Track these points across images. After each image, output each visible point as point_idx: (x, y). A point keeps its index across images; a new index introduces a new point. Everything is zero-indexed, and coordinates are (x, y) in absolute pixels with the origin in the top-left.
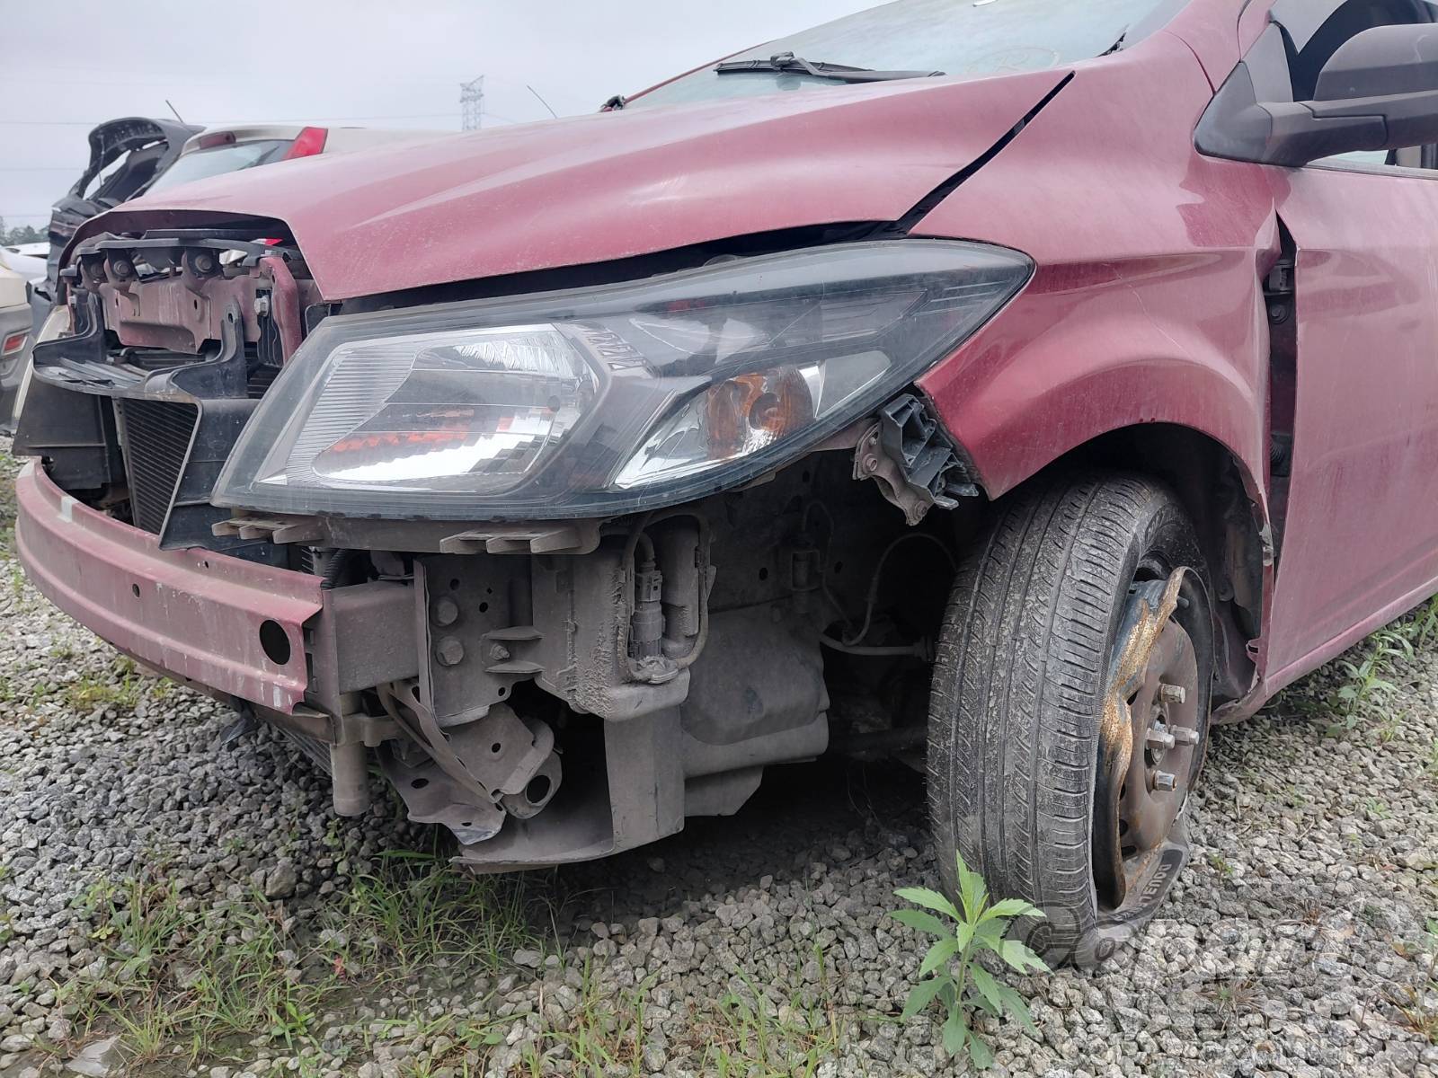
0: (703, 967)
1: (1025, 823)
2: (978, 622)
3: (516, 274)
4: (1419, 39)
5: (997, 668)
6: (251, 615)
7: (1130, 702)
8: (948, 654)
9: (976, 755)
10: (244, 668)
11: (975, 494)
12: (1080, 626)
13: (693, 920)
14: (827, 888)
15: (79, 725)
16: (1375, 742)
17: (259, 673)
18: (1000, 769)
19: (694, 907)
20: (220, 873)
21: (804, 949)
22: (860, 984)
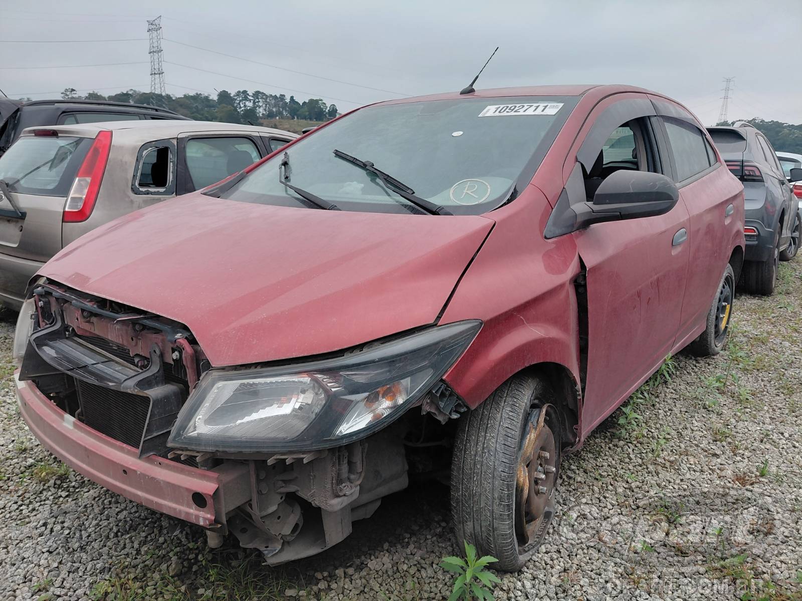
0: (366, 590)
1: (489, 525)
2: (468, 444)
3: (293, 358)
4: (632, 182)
5: (476, 464)
6: (188, 490)
7: (527, 467)
8: (457, 457)
9: (470, 499)
10: (184, 509)
11: (466, 410)
12: (506, 446)
13: (360, 568)
14: (412, 546)
15: (44, 490)
16: (634, 439)
17: (191, 511)
18: (479, 504)
19: (358, 562)
20: (147, 568)
21: (405, 575)
22: (428, 589)
